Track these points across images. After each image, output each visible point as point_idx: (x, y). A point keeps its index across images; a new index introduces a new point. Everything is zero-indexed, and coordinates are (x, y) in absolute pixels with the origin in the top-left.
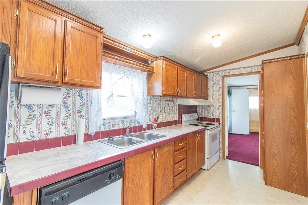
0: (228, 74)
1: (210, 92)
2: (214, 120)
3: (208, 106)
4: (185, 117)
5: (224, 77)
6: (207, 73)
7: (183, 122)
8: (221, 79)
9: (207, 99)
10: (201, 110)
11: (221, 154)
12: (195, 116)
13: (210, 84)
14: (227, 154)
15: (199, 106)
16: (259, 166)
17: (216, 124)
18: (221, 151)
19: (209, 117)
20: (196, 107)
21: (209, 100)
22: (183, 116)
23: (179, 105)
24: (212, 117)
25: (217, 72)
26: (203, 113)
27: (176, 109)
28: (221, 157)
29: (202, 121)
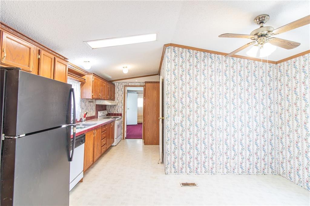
0: (128, 85)
1: (116, 95)
2: (118, 115)
3: (114, 105)
4: (100, 113)
5: (125, 86)
6: (115, 83)
7: (98, 117)
8: (123, 87)
9: (114, 100)
10: (109, 108)
11: (122, 136)
12: (106, 112)
13: (117, 90)
14: (125, 136)
15: (108, 105)
16: (142, 139)
17: (120, 117)
18: (122, 135)
19: (115, 113)
20: (105, 106)
21: (115, 101)
22: (99, 112)
23: (96, 105)
24: (117, 113)
25: (121, 83)
26: (111, 110)
27: (94, 108)
28: (122, 138)
29: (110, 116)
